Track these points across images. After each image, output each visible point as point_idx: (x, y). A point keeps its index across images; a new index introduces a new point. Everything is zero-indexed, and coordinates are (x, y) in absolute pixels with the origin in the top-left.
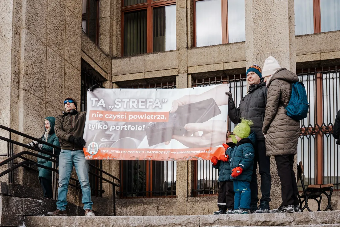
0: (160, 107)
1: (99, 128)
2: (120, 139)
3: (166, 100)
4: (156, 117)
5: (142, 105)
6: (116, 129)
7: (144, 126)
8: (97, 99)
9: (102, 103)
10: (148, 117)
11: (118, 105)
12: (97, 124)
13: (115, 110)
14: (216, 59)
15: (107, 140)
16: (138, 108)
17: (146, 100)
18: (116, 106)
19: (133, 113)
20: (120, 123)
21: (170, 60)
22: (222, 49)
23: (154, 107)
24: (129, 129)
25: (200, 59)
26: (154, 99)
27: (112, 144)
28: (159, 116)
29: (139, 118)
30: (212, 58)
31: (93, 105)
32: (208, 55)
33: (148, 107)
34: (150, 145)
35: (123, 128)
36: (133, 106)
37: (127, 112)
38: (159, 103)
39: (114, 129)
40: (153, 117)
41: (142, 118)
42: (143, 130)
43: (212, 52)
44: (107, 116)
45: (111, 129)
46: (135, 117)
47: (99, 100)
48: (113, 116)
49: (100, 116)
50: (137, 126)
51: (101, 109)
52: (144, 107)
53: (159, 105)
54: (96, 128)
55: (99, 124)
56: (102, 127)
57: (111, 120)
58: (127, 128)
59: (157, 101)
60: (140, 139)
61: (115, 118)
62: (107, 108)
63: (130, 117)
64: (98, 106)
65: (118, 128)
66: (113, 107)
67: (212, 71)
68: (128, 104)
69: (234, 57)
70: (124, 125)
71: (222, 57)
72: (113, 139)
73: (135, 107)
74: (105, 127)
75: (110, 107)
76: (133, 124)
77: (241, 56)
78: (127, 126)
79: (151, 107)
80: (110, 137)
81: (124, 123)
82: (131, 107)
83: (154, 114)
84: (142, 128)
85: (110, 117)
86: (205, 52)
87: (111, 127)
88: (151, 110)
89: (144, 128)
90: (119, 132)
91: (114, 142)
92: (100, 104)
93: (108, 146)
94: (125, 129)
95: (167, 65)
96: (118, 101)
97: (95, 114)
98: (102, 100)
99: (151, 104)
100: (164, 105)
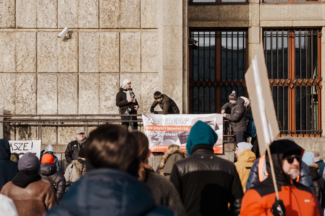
0: (185, 123)
1: (151, 135)
2: (164, 140)
3: (188, 119)
4: (183, 129)
5: (174, 122)
6: (161, 135)
7: (177, 133)
8: (148, 119)
9: (151, 121)
10: (178, 129)
11: (161, 122)
12: (150, 133)
13: (159, 125)
14: (286, 16)
15: (157, 141)
16: (172, 123)
17: (177, 119)
18: (159, 122)
19: (169, 126)
20: (163, 132)
21: (242, 13)
22: (291, 8)
23: (181, 123)
24: (168, 135)
25: (271, 15)
26: (181, 119)
27: (159, 143)
28: (185, 128)
29: (174, 129)
30: (282, 15)
31: (147, 122)
32: (279, 12)
33: (178, 123)
34: (181, 144)
35: (165, 135)
36: (169, 122)
37: (166, 126)
38: (184, 121)
39: (160, 135)
40: (181, 129)
41: (175, 129)
42: (176, 136)
43: (282, 10)
44: (155, 128)
45: (158, 135)
46: (171, 129)
47: (150, 119)
48: (158, 128)
49: (151, 128)
50: (172, 133)
51: (151, 124)
52: (176, 123)
53: (184, 122)
54: (150, 135)
55: (151, 133)
56: (153, 134)
57: (157, 130)
58: (167, 135)
59: (183, 120)
60: (175, 140)
61: (159, 129)
62: (155, 123)
63: (169, 129)
64: (149, 122)
65: (162, 135)
66: (158, 123)
67: (282, 26)
68: (167, 121)
69: (302, 15)
70: (165, 133)
71: (291, 15)
72: (160, 141)
73: (171, 123)
74: (155, 134)
75: (156, 123)
76: (170, 132)
77: (308, 16)
78: (167, 133)
79: (179, 123)
80: (158, 140)
81: (165, 132)
82: (168, 123)
83: (182, 127)
84: (175, 134)
85: (157, 129)
86: (276, 8)
87: (158, 134)
88: (179, 125)
89: (177, 134)
90: (163, 137)
91: (161, 142)
92: (150, 121)
93: (158, 144)
94: (166, 135)
95: (240, 17)
96: (161, 120)
97: (148, 127)
98: (151, 119)
99: (180, 121)
100: (187, 122)
